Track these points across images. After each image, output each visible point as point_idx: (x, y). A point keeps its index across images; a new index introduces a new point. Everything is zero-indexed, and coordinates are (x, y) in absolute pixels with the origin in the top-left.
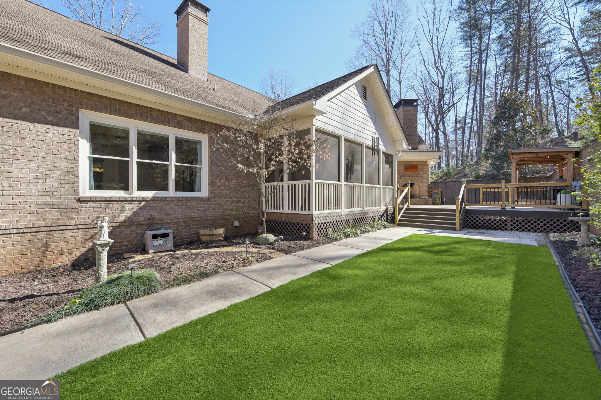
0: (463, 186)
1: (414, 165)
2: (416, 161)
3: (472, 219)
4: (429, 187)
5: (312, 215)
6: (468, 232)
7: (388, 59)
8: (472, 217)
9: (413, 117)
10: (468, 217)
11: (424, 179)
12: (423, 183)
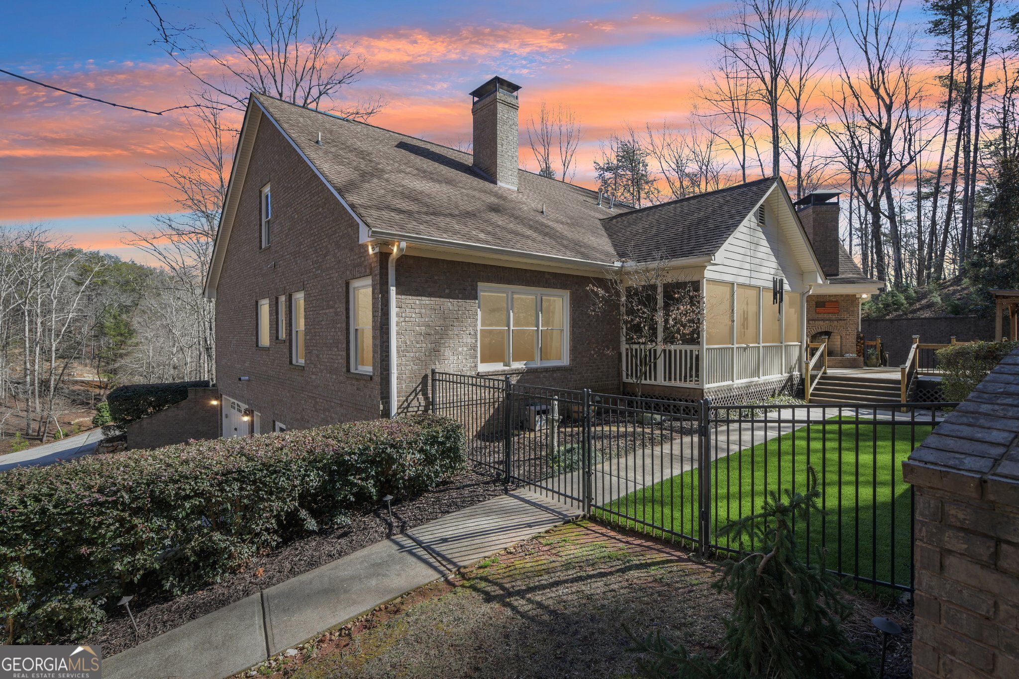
0: (915, 346)
1: (832, 302)
2: (836, 296)
3: (929, 395)
4: (858, 337)
5: (702, 390)
6: (920, 414)
7: (774, 79)
8: (928, 392)
9: (832, 221)
10: (921, 392)
11: (850, 324)
12: (848, 330)
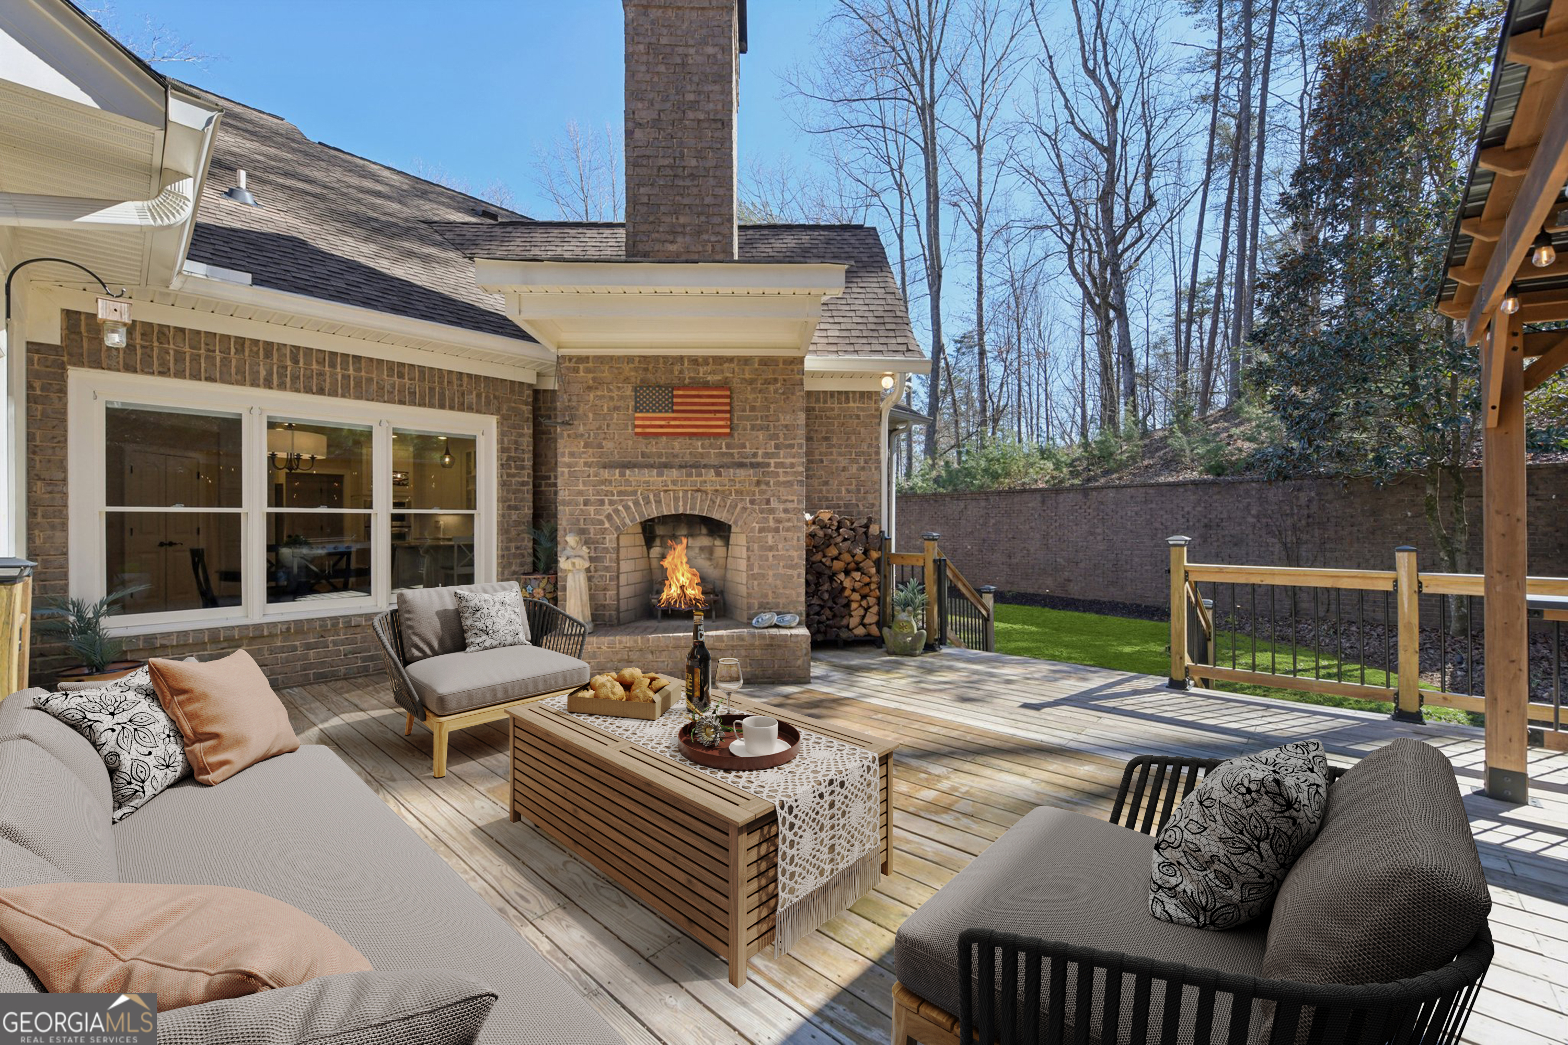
1: (706, 386)
2: (719, 360)
11: (778, 484)
12: (772, 511)
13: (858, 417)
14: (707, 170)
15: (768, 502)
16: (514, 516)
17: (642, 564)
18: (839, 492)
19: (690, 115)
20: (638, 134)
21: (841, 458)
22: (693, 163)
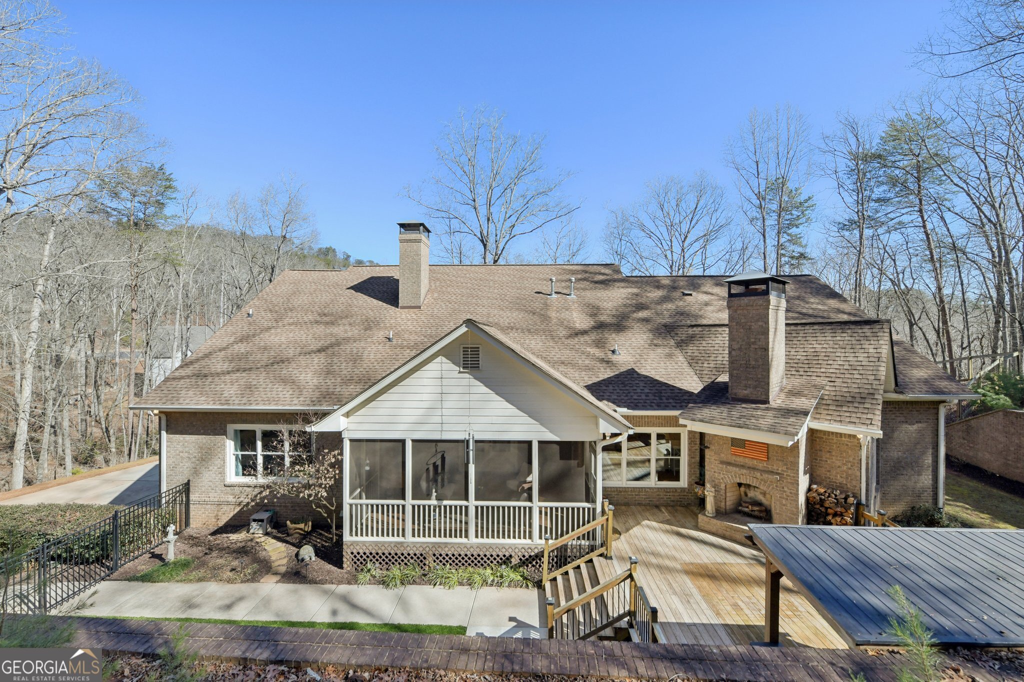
5: (343, 542)
11: (787, 482)
12: (785, 492)
13: (847, 445)
14: (759, 366)
15: (783, 488)
16: (693, 460)
17: (737, 493)
18: (836, 476)
19: (753, 346)
20: (733, 353)
21: (837, 462)
22: (754, 363)
